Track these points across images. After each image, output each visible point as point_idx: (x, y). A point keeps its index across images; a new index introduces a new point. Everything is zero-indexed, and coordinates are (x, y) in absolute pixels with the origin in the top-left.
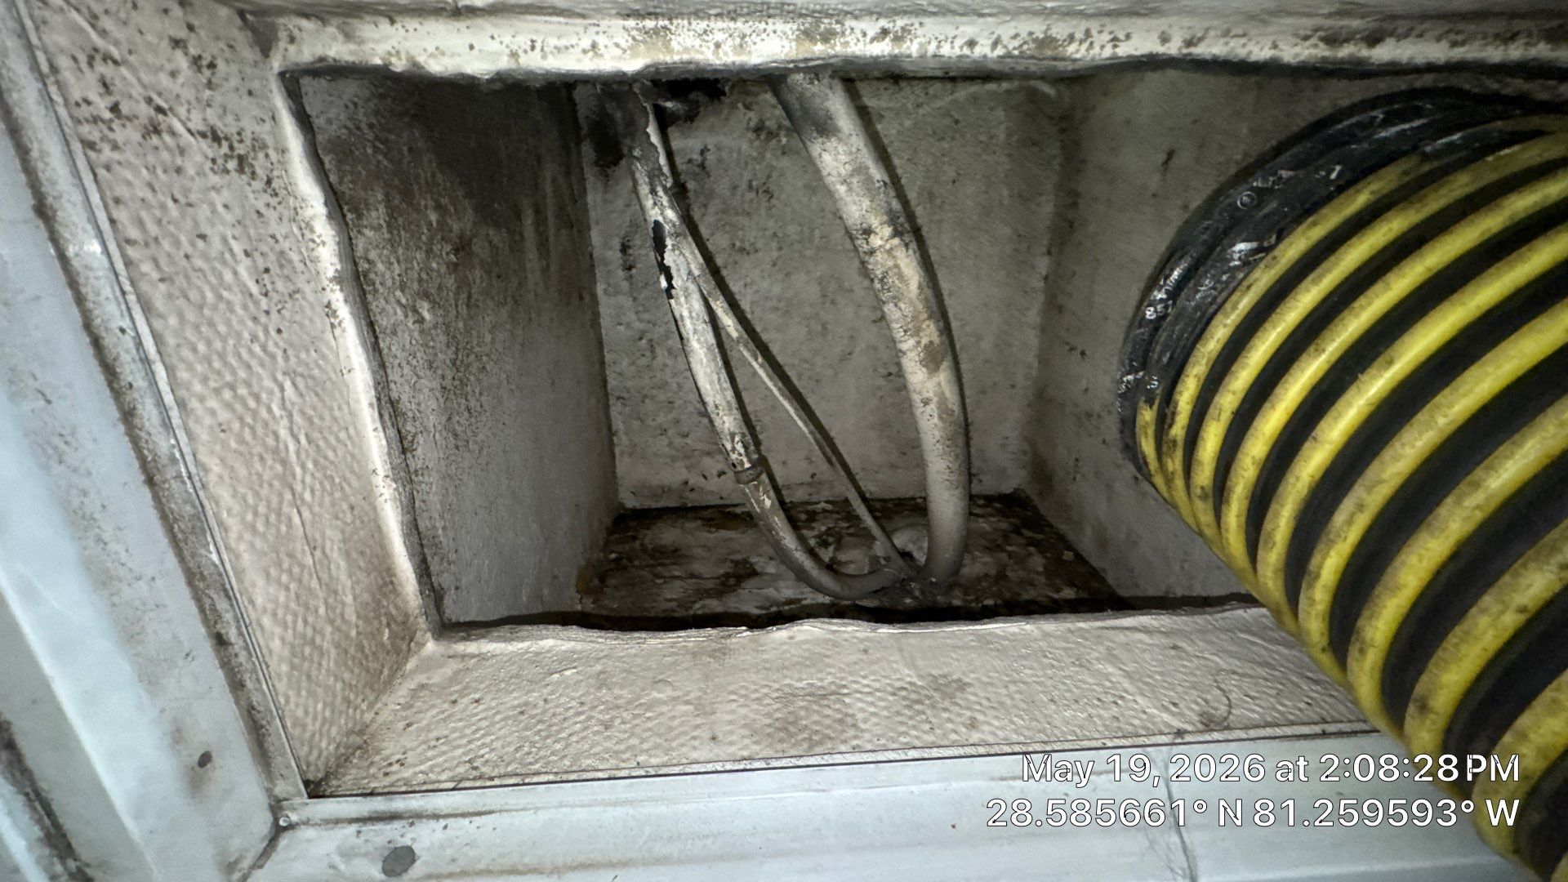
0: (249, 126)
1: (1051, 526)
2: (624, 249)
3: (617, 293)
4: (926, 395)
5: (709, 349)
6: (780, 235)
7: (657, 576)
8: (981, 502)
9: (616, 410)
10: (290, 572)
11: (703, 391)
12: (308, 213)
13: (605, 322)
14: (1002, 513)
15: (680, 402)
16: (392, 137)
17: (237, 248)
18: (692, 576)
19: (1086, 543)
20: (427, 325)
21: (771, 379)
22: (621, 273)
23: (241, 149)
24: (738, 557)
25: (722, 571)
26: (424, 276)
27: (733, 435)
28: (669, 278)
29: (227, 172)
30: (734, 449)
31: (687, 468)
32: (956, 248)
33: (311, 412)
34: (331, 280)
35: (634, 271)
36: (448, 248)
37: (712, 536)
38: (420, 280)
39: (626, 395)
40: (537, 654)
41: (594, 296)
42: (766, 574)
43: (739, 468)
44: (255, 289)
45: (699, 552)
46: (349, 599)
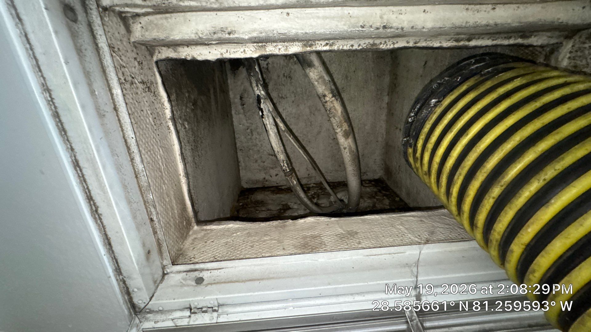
0: (150, 78)
1: (392, 189)
2: (241, 98)
3: (239, 114)
4: (345, 146)
5: (275, 134)
6: (295, 92)
7: (257, 210)
8: (367, 182)
9: (240, 154)
10: (164, 203)
11: (273, 147)
12: (163, 100)
13: (235, 123)
14: (375, 186)
15: (262, 151)
16: (176, 72)
17: (149, 112)
18: (268, 210)
19: (403, 195)
20: (187, 129)
21: (295, 143)
22: (240, 107)
23: (149, 85)
24: (284, 203)
25: (278, 208)
26: (186, 114)
27: (283, 161)
28: (262, 112)
29: (146, 92)
30: (284, 165)
31: (265, 173)
32: (356, 94)
33: (166, 157)
34: (169, 119)
35: (245, 106)
36: (191, 104)
37: (274, 196)
38: (185, 115)
39: (243, 149)
40: (228, 229)
41: (231, 115)
42: (294, 208)
43: (286, 172)
44: (153, 124)
45: (270, 202)
46: (176, 212)
